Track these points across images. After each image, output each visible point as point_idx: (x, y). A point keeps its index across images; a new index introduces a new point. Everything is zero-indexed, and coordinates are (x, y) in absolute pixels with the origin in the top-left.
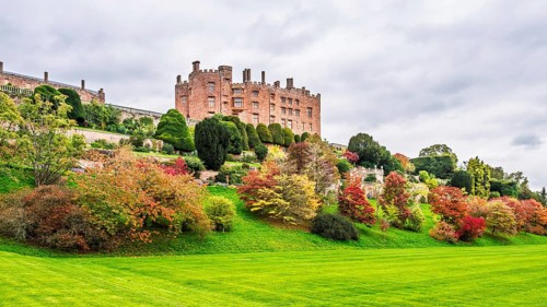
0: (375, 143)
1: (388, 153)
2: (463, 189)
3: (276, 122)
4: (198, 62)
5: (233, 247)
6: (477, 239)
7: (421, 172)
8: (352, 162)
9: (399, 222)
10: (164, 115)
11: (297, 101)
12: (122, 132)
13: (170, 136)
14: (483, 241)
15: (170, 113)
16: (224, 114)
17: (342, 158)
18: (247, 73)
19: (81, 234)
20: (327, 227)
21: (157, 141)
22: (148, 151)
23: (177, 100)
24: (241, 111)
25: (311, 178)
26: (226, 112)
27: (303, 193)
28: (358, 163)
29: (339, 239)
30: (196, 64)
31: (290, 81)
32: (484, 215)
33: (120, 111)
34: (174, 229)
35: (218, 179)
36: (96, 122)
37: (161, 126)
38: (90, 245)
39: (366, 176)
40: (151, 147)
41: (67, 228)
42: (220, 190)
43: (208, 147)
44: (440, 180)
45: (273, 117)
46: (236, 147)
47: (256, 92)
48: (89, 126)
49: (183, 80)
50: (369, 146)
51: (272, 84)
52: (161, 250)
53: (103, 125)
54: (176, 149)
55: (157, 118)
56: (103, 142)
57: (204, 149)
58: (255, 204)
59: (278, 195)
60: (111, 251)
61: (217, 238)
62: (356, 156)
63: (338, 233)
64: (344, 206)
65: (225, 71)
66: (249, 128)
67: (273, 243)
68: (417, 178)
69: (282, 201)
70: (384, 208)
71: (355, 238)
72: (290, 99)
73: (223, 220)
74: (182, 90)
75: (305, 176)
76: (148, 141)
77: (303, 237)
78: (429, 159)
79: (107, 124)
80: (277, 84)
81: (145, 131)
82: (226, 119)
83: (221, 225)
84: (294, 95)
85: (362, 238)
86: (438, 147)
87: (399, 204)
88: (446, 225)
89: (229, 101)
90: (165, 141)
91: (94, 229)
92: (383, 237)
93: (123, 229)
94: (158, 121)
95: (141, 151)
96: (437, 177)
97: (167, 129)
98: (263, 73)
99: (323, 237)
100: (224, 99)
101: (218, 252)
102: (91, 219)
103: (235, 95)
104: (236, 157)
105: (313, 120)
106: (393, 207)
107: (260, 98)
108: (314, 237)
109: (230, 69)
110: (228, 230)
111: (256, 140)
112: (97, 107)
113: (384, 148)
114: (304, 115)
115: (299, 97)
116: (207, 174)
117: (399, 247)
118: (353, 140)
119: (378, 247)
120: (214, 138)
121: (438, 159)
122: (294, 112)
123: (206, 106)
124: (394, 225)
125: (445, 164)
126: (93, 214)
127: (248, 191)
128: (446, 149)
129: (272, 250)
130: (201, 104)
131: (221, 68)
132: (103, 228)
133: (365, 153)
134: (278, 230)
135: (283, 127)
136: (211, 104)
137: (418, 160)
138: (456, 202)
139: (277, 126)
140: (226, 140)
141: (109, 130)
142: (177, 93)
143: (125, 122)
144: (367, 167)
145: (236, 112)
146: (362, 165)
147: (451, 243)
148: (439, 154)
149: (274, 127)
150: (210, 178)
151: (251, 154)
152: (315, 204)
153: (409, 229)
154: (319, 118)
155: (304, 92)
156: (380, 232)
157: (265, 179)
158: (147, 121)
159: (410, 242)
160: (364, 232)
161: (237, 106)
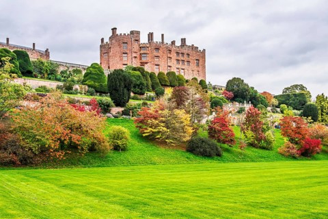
0: (246, 84)
1: (256, 92)
2: (310, 118)
3: (172, 70)
4: (116, 29)
5: (125, 162)
6: (316, 155)
7: (282, 105)
8: (228, 98)
9: (256, 142)
10: (89, 68)
11: (188, 54)
12: (59, 80)
13: (93, 83)
14: (320, 156)
15: (93, 66)
16: (134, 66)
17: (221, 96)
18: (151, 36)
19: (15, 153)
20: (197, 147)
21: (83, 86)
22: (76, 94)
23: (101, 55)
24: (146, 63)
25: (188, 112)
26: (136, 64)
27: (182, 122)
28: (233, 99)
29: (206, 156)
30: (114, 30)
31: (183, 40)
32: (322, 137)
33: (58, 65)
34: (82, 149)
35: (124, 113)
36: (41, 73)
37: (86, 75)
38: (21, 161)
39: (238, 109)
40: (79, 90)
41: (5, 149)
42: (124, 121)
43: (116, 90)
44: (296, 111)
45: (170, 67)
46: (141, 89)
47: (157, 49)
48: (36, 77)
49: (105, 42)
50: (241, 87)
51: (170, 43)
52: (73, 164)
53: (46, 75)
54: (97, 92)
55: (85, 69)
56: (44, 88)
57: (114, 92)
58: (146, 131)
59: (162, 124)
60: (36, 165)
61: (115, 155)
62: (231, 94)
63: (206, 152)
64: (212, 132)
65: (135, 34)
66: (152, 75)
67: (156, 159)
68: (278, 110)
69: (165, 129)
70: (244, 133)
71: (219, 155)
72: (183, 54)
73: (119, 142)
74: (105, 49)
75: (183, 111)
76: (77, 87)
77: (180, 154)
78: (288, 95)
79: (48, 75)
80: (173, 43)
81: (76, 79)
82: (135, 69)
83: (118, 146)
84: (185, 51)
85: (225, 154)
86: (296, 86)
87: (255, 130)
88: (291, 145)
89: (138, 56)
90: (89, 86)
91: (24, 150)
92: (241, 154)
93: (44, 150)
94: (85, 71)
95: (71, 93)
96: (294, 109)
97: (90, 78)
98: (163, 35)
99: (195, 154)
100: (134, 55)
101: (114, 165)
102: (22, 143)
103: (142, 52)
104: (142, 97)
105: (200, 69)
106: (250, 132)
107: (160, 53)
108: (188, 154)
109: (138, 33)
110: (124, 149)
111: (157, 84)
112: (42, 63)
113: (253, 88)
114: (193, 66)
115: (190, 52)
116: (116, 110)
117: (253, 161)
118: (229, 83)
119: (236, 161)
120: (120, 84)
121: (295, 95)
122: (186, 63)
123: (121, 60)
124: (252, 145)
125: (301, 99)
126: (23, 139)
127: (142, 122)
128: (302, 88)
129: (155, 164)
130: (117, 59)
131: (132, 32)
132: (30, 149)
133: (238, 92)
134: (162, 149)
135: (177, 74)
136: (125, 59)
137: (280, 96)
138: (299, 128)
139: (173, 73)
140: (129, 85)
141: (50, 79)
142: (101, 51)
143: (62, 72)
144: (240, 102)
145: (143, 64)
146: (236, 101)
147: (294, 158)
148: (297, 92)
149: (171, 74)
150: (118, 113)
151: (152, 94)
152: (190, 130)
153: (263, 148)
154: (204, 67)
155: (194, 48)
156: (240, 150)
157: (154, 113)
158: (77, 71)
159: (262, 157)
160: (227, 150)
161: (144, 60)
